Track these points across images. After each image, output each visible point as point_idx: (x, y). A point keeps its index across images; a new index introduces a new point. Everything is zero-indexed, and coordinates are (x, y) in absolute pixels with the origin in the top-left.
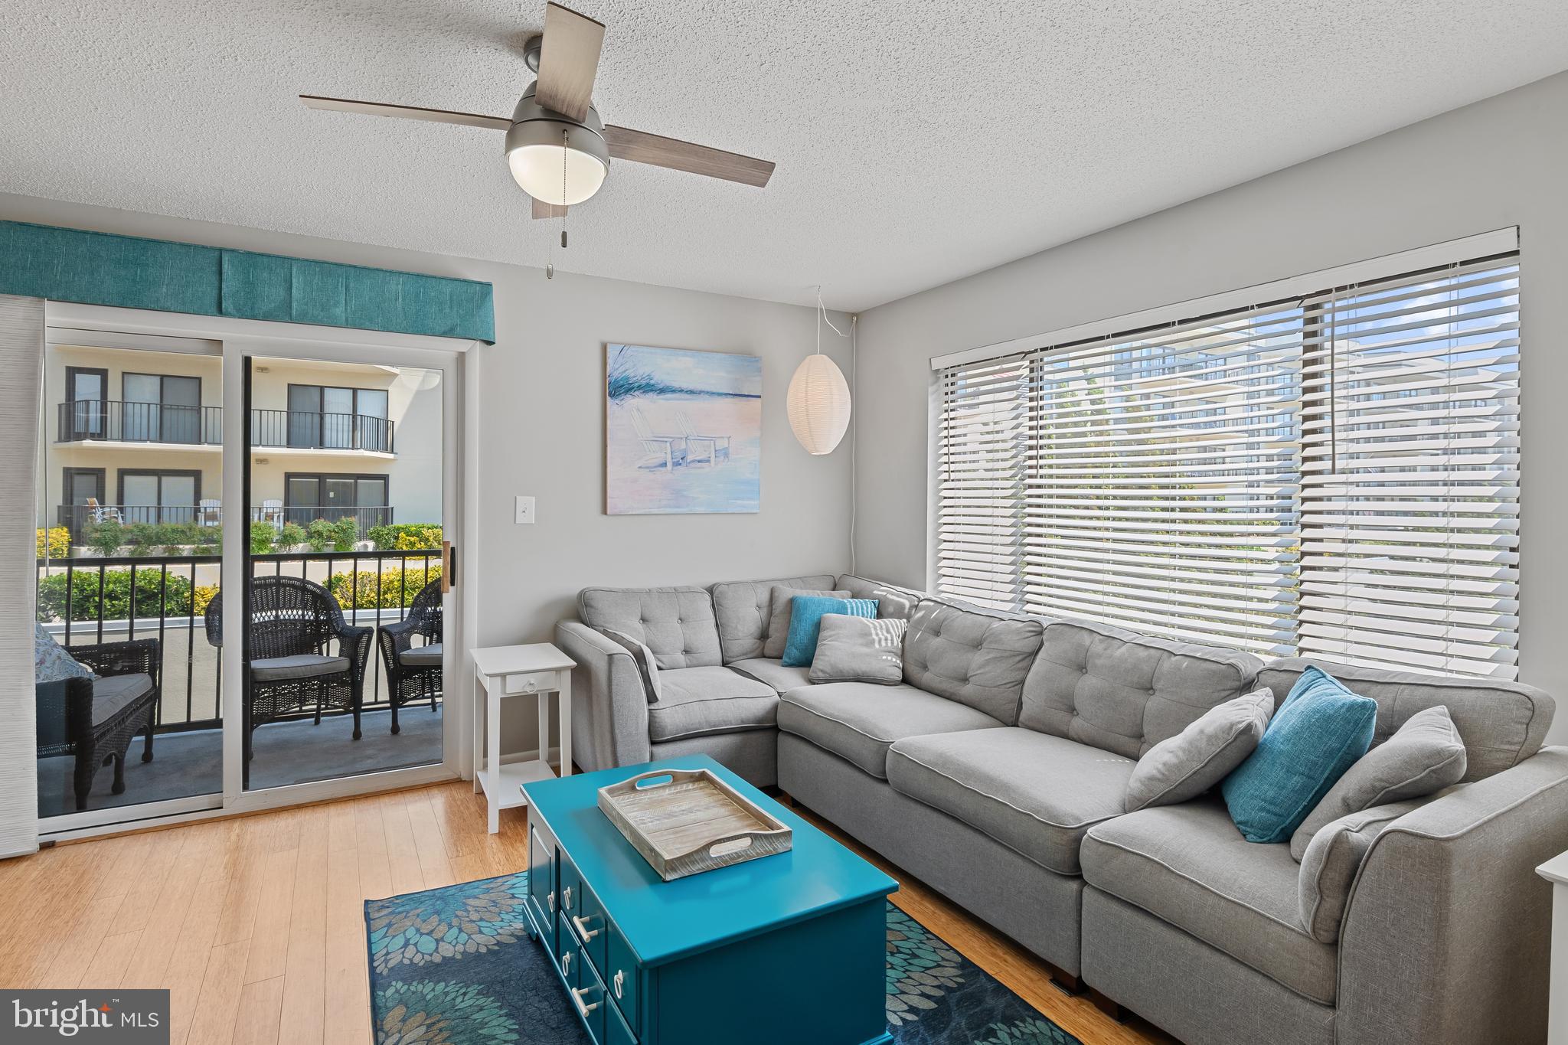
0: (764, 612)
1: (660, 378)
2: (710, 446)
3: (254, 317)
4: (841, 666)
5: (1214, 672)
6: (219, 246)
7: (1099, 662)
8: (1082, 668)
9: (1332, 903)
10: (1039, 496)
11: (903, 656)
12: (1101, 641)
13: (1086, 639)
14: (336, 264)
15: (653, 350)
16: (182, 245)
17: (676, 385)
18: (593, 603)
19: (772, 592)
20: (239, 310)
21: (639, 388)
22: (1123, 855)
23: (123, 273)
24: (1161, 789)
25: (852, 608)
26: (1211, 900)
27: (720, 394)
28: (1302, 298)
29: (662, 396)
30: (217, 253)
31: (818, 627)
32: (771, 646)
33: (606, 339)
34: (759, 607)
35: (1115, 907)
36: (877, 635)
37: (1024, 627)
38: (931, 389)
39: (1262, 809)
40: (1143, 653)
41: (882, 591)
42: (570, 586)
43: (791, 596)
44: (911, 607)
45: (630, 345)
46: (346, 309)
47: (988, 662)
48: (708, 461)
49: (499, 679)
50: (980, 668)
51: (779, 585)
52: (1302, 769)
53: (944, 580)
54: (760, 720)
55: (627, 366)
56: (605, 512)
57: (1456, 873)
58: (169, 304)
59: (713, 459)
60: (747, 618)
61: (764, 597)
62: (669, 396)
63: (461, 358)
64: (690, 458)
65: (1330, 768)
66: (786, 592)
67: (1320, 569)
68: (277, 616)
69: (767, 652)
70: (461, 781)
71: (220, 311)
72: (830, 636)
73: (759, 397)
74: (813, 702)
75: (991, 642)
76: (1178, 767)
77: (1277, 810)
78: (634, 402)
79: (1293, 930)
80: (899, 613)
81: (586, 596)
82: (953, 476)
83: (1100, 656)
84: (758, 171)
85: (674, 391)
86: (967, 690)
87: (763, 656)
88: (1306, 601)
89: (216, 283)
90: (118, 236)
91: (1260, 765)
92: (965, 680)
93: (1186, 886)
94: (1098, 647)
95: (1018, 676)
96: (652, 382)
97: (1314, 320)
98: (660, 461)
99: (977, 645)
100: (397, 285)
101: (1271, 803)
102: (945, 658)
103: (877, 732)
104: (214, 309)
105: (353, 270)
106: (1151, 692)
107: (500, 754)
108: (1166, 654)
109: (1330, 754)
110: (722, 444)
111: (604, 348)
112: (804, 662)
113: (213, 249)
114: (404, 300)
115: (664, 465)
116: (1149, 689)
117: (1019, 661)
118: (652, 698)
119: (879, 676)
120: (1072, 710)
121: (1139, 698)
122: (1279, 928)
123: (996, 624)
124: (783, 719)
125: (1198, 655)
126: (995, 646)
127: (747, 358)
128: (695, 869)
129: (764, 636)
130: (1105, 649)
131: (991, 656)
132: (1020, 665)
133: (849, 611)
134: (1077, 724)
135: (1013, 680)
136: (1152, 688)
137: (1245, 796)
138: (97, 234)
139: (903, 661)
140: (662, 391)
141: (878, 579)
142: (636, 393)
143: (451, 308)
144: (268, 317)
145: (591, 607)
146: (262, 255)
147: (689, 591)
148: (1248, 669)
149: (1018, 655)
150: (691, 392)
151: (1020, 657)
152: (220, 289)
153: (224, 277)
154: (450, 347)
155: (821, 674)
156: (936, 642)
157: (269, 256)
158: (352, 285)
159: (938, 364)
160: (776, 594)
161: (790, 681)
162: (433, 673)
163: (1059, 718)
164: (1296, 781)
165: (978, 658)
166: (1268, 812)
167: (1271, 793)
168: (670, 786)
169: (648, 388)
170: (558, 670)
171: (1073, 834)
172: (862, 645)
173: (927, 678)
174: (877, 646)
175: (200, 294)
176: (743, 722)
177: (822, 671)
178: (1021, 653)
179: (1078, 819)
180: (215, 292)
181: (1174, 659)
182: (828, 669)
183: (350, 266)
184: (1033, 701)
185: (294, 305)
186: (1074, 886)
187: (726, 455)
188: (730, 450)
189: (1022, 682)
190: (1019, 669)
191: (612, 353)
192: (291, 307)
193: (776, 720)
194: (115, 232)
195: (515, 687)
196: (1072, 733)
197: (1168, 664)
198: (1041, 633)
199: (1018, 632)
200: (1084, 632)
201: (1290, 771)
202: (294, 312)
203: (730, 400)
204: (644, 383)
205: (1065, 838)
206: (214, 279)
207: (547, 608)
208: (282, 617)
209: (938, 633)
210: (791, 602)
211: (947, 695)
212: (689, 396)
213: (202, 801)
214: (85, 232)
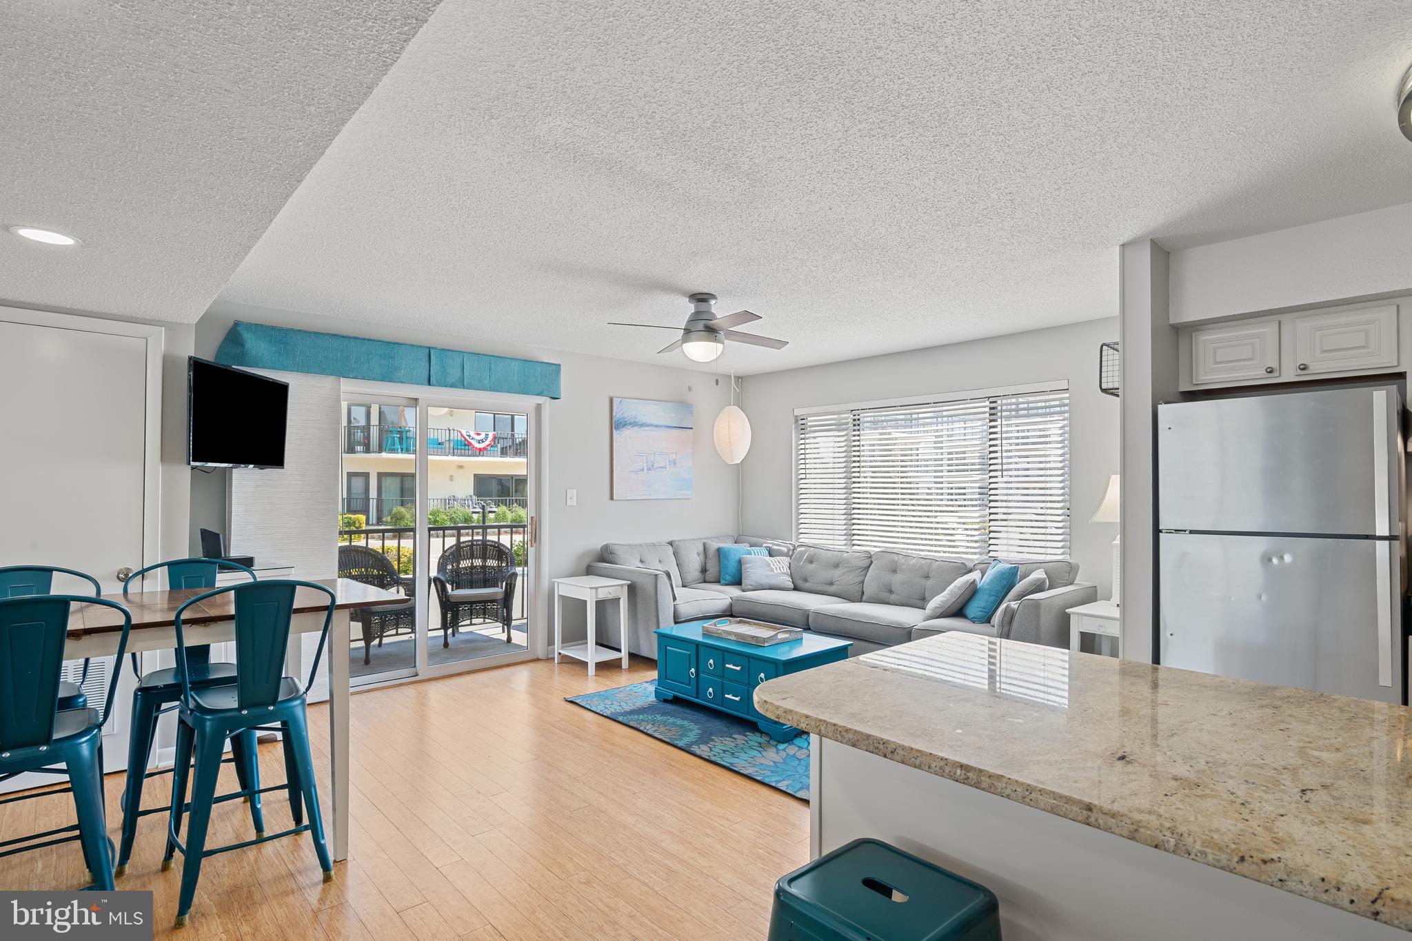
0: (702, 556)
1: (642, 418)
2: (666, 458)
3: (446, 386)
4: (759, 582)
5: (956, 564)
6: (429, 345)
7: (903, 567)
8: (894, 571)
10: (859, 488)
11: (791, 576)
12: (903, 558)
13: (896, 557)
15: (636, 401)
16: (410, 345)
17: (649, 422)
18: (615, 552)
19: (704, 545)
20: (439, 383)
21: (630, 424)
23: (383, 362)
24: (940, 611)
25: (754, 553)
27: (671, 427)
28: (988, 398)
29: (642, 429)
30: (428, 350)
31: (740, 562)
32: (709, 576)
33: (612, 395)
34: (698, 554)
36: (774, 565)
37: (861, 554)
38: (793, 427)
39: (980, 611)
40: (923, 562)
41: (769, 543)
42: (597, 543)
43: (718, 547)
44: (788, 550)
45: (624, 398)
46: (490, 381)
47: (844, 574)
48: (666, 467)
50: (839, 577)
51: (708, 541)
52: (994, 593)
53: (802, 536)
54: (724, 612)
55: (624, 411)
56: (612, 498)
57: (1042, 610)
59: (668, 467)
60: (694, 562)
61: (701, 548)
62: (646, 428)
63: (539, 408)
64: (656, 466)
65: (1005, 590)
66: (714, 545)
67: (997, 520)
69: (707, 579)
70: (540, 660)
71: (429, 384)
72: (749, 567)
73: (691, 428)
74: (758, 598)
75: (844, 564)
76: (947, 601)
78: (627, 432)
80: (780, 554)
81: (610, 547)
82: (808, 476)
83: (903, 565)
85: (648, 426)
86: (832, 589)
87: (705, 582)
88: (992, 535)
89: (428, 368)
90: (380, 341)
91: (978, 596)
92: (831, 584)
94: (902, 561)
95: (861, 579)
96: (637, 420)
97: (993, 408)
98: (641, 467)
99: (836, 566)
100: (515, 366)
101: (984, 608)
102: (820, 574)
103: (801, 606)
104: (426, 382)
105: (493, 358)
107: (562, 643)
108: (932, 560)
109: (1004, 586)
110: (673, 457)
111: (611, 400)
112: (737, 582)
113: (426, 347)
114: (518, 375)
115: (643, 470)
116: (927, 577)
117: (861, 572)
118: (675, 599)
119: (783, 586)
120: (891, 591)
121: (923, 582)
123: (845, 555)
124: (737, 610)
125: (948, 561)
126: (846, 565)
127: (684, 405)
129: (704, 570)
130: (905, 561)
131: (845, 571)
132: (861, 574)
134: (893, 597)
135: (858, 581)
136: (928, 577)
137: (974, 609)
138: (369, 340)
139: (792, 578)
140: (642, 425)
141: (765, 537)
142: (629, 427)
143: (541, 379)
144: (453, 385)
145: (611, 554)
146: (449, 350)
147: (660, 545)
148: (970, 565)
150: (656, 426)
151: (861, 570)
152: (430, 371)
153: (432, 363)
154: (533, 400)
155: (750, 587)
156: (811, 567)
157: (452, 351)
158: (493, 366)
159: (797, 412)
160: (708, 546)
161: (735, 592)
163: (885, 595)
164: (992, 598)
165: (837, 573)
166: (983, 611)
167: (983, 605)
168: (730, 625)
169: (634, 424)
170: (619, 586)
171: (908, 630)
172: (769, 571)
173: (807, 585)
174: (776, 571)
175: (420, 373)
176: (717, 612)
178: (862, 567)
179: (909, 625)
180: (427, 373)
181: (938, 562)
182: (753, 584)
183: (491, 355)
184: (869, 589)
185: (465, 379)
187: (675, 464)
188: (677, 460)
189: (863, 581)
191: (616, 402)
193: (731, 612)
194: (380, 339)
196: (891, 602)
197: (935, 565)
198: (871, 557)
199: (859, 557)
200: (894, 554)
201: (990, 595)
202: (466, 383)
203: (676, 430)
204: (632, 421)
205: (905, 632)
206: (427, 364)
207: (582, 556)
208: (475, 564)
209: (811, 562)
210: (719, 550)
211: (821, 592)
212: (654, 428)
213: (405, 672)
214: (364, 339)
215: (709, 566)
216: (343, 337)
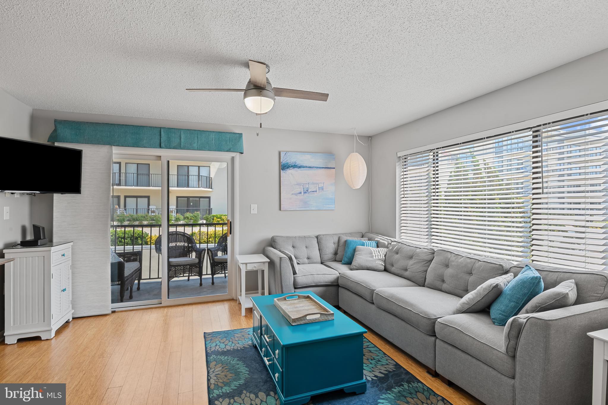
0: (336, 245)
1: (299, 163)
2: (316, 186)
3: (170, 148)
4: (362, 264)
5: (494, 268)
6: (160, 126)
7: (453, 264)
8: (447, 266)
9: (512, 342)
10: (437, 203)
11: (385, 261)
12: (454, 256)
13: (449, 255)
14: (194, 130)
15: (296, 153)
16: (150, 127)
17: (305, 165)
18: (276, 241)
19: (339, 238)
20: (166, 146)
21: (292, 166)
22: (448, 327)
23: (134, 137)
25: (367, 244)
26: (476, 342)
27: (320, 168)
28: (531, 128)
29: (299, 169)
30: (160, 129)
31: (355, 250)
32: (338, 257)
33: (280, 150)
34: (334, 243)
35: (446, 346)
36: (375, 253)
37: (428, 251)
38: (397, 164)
39: (500, 314)
40: (469, 260)
41: (379, 238)
42: (268, 235)
43: (346, 240)
44: (388, 244)
45: (288, 152)
46: (197, 144)
47: (414, 263)
48: (316, 191)
49: (245, 265)
50: (411, 266)
51: (342, 236)
52: (514, 300)
53: (403, 234)
54: (332, 283)
55: (287, 159)
56: (280, 209)
57: (552, 332)
58: (146, 145)
59: (318, 191)
60: (330, 247)
61: (336, 240)
62: (302, 169)
63: (233, 159)
64: (310, 190)
65: (524, 300)
66: (344, 238)
67: (540, 230)
68: (176, 244)
69: (337, 259)
70: (234, 299)
71: (160, 147)
72: (359, 254)
73: (334, 168)
74: (350, 276)
75: (416, 256)
77: (505, 314)
78: (290, 171)
79: (501, 352)
80: (384, 246)
81: (274, 238)
82: (406, 196)
83: (453, 261)
84: (324, 97)
85: (304, 167)
86: (407, 274)
87: (335, 261)
88: (534, 242)
89: (159, 138)
91: (501, 299)
92: (406, 270)
93: (468, 338)
94: (453, 258)
95: (425, 269)
96: (296, 164)
97: (536, 136)
98: (299, 192)
99: (411, 257)
100: (213, 135)
101: (503, 312)
102: (400, 262)
103: (371, 286)
104: (159, 146)
105: (199, 132)
106: (471, 275)
107: (246, 291)
108: (477, 261)
109: (524, 295)
110: (321, 185)
111: (280, 153)
112: (349, 263)
113: (159, 128)
114: (215, 140)
115: (301, 193)
116: (470, 273)
117: (426, 263)
119: (376, 268)
120: (443, 281)
121: (466, 277)
122: (497, 352)
123: (418, 250)
124: (340, 282)
125: (489, 262)
126: (417, 258)
127: (330, 154)
128: (302, 322)
129: (336, 253)
130: (455, 259)
131: (416, 261)
132: (426, 265)
133: (366, 245)
134: (445, 286)
135: (423, 270)
138: (126, 125)
139: (385, 263)
140: (300, 167)
141: (378, 233)
142: (291, 168)
143: (229, 142)
144: (175, 148)
145: (276, 242)
146: (172, 129)
147: (309, 237)
148: (506, 266)
149: (425, 261)
150: (310, 167)
151: (426, 262)
152: (161, 140)
153: (162, 136)
154: (228, 155)
155: (354, 267)
156: (397, 256)
157: (175, 129)
158: (199, 136)
159: (399, 154)
160: (341, 239)
161: (343, 269)
162: (225, 264)
163: (438, 284)
164: (512, 304)
165: (411, 262)
166: (502, 315)
167: (503, 308)
168: (297, 299)
169: (295, 166)
170: (264, 263)
171: (433, 320)
172: (369, 257)
173: (393, 269)
174: (375, 258)
175: (155, 142)
176: (326, 283)
177: (355, 266)
178: (428, 260)
179: (436, 316)
180: (159, 141)
181: (480, 263)
182: (357, 265)
183: (198, 130)
184: (430, 278)
185: (182, 144)
186: (433, 338)
187: (323, 189)
189: (426, 271)
190: (425, 266)
191: (282, 155)
192: (181, 145)
193: (338, 282)
194: (131, 124)
195: (250, 267)
196: (443, 289)
197: (478, 264)
198: (434, 253)
199: (426, 253)
200: (448, 253)
201: (510, 301)
202: (182, 146)
203: (323, 170)
204: (293, 164)
205: (430, 322)
206: (159, 137)
207: (261, 242)
208: (178, 245)
209: (397, 253)
210: (346, 242)
211: (400, 275)
212: (309, 169)
213: (156, 301)
214: (123, 125)
215: (339, 252)
216: (111, 124)
